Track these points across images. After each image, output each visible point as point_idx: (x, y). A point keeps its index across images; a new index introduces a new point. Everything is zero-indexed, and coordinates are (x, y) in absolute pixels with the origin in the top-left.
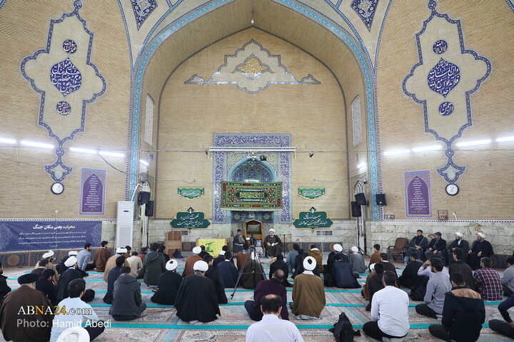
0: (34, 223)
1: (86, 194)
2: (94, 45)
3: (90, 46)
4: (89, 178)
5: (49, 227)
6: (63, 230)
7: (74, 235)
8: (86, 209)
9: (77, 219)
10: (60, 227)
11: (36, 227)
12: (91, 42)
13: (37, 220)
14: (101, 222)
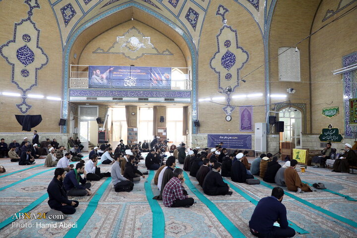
0: (220, 135)
1: (242, 120)
2: (238, 36)
3: (237, 38)
4: (244, 111)
5: (226, 137)
6: (232, 139)
7: (238, 142)
8: (243, 128)
9: (238, 134)
10: (231, 138)
11: (221, 138)
12: (236, 36)
13: (221, 134)
14: (251, 136)
